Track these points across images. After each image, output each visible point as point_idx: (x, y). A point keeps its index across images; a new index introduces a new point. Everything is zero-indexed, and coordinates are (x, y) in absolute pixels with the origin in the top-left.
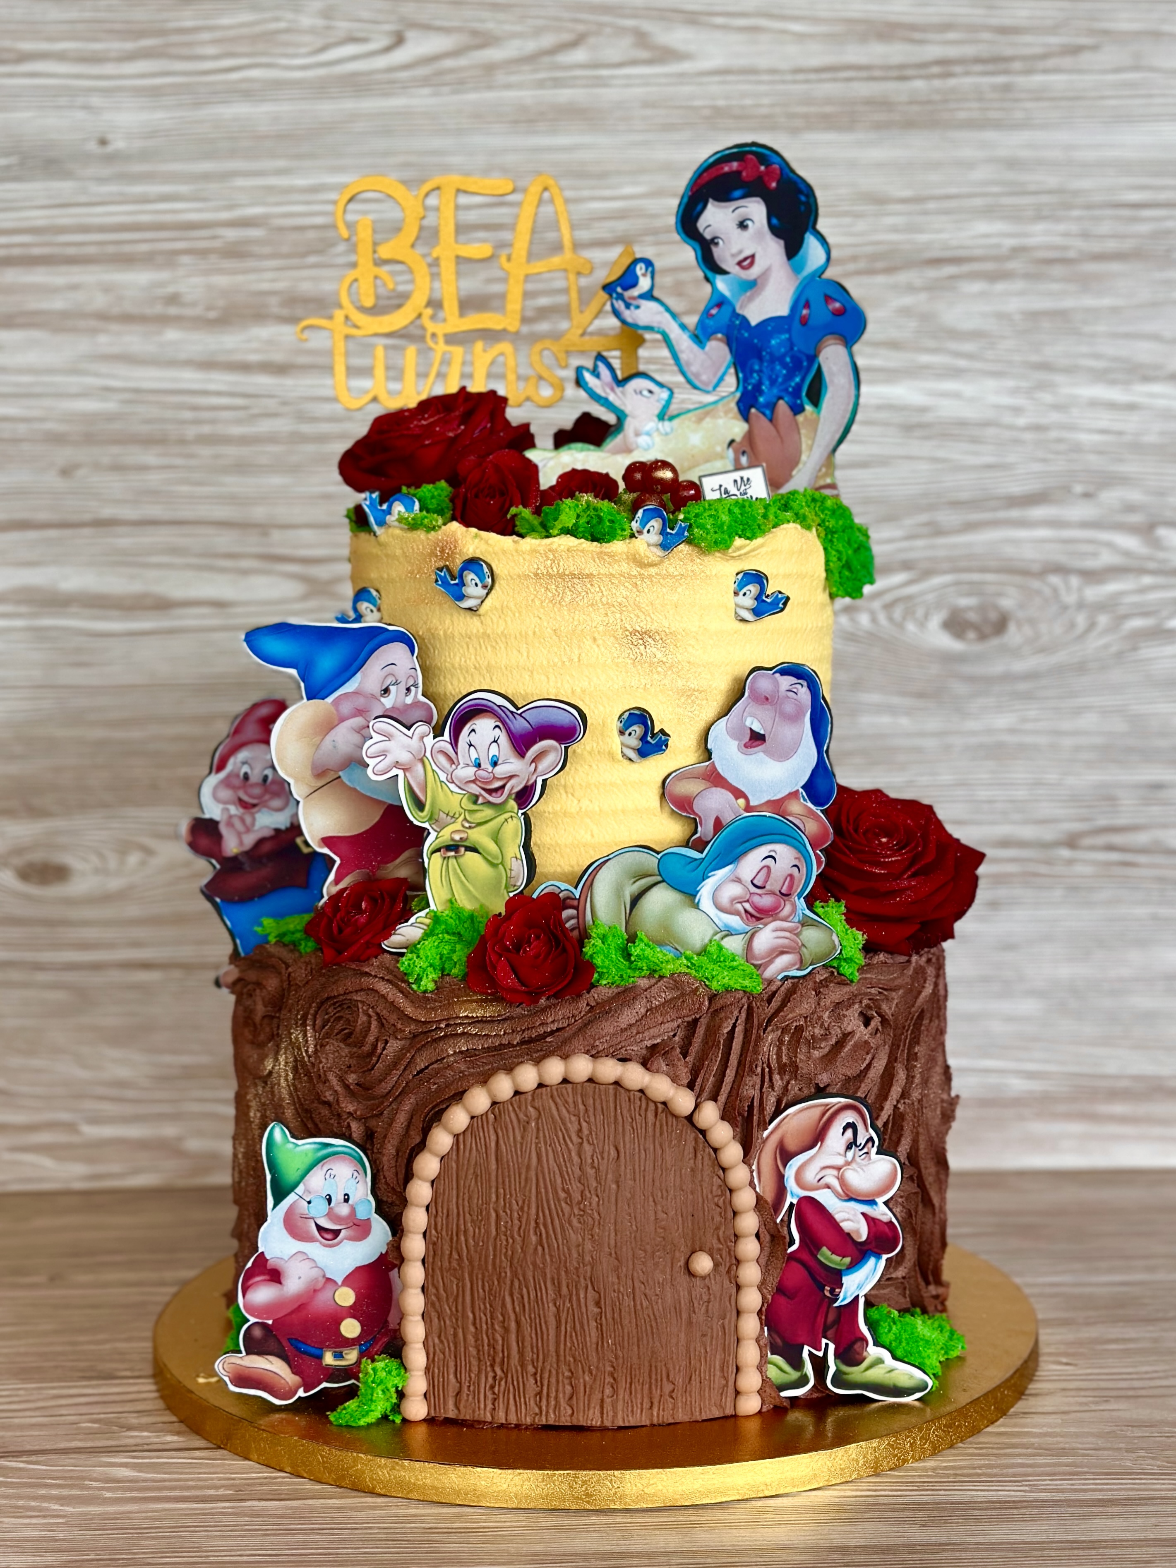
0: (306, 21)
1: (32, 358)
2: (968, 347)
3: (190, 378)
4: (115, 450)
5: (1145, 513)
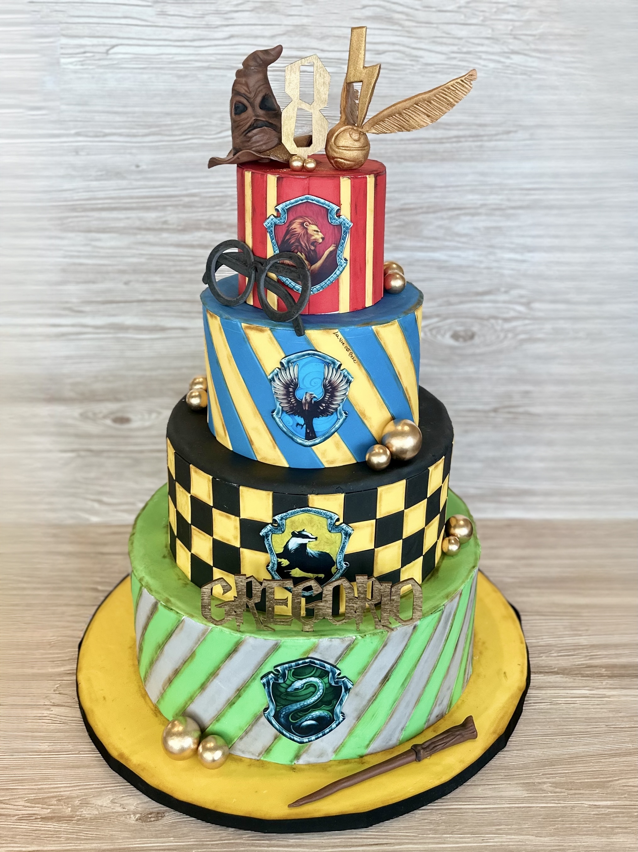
0: (214, 122)
1: (113, 243)
2: (464, 240)
3: (172, 250)
4: (144, 276)
5: (527, 298)
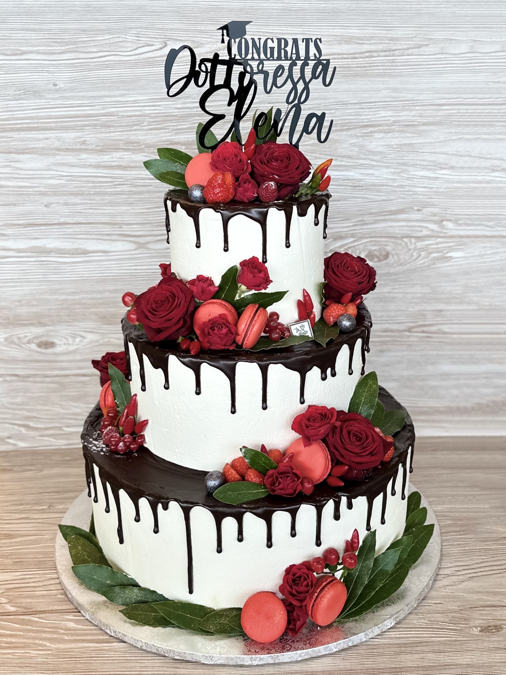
4: (65, 197)
5: (439, 216)
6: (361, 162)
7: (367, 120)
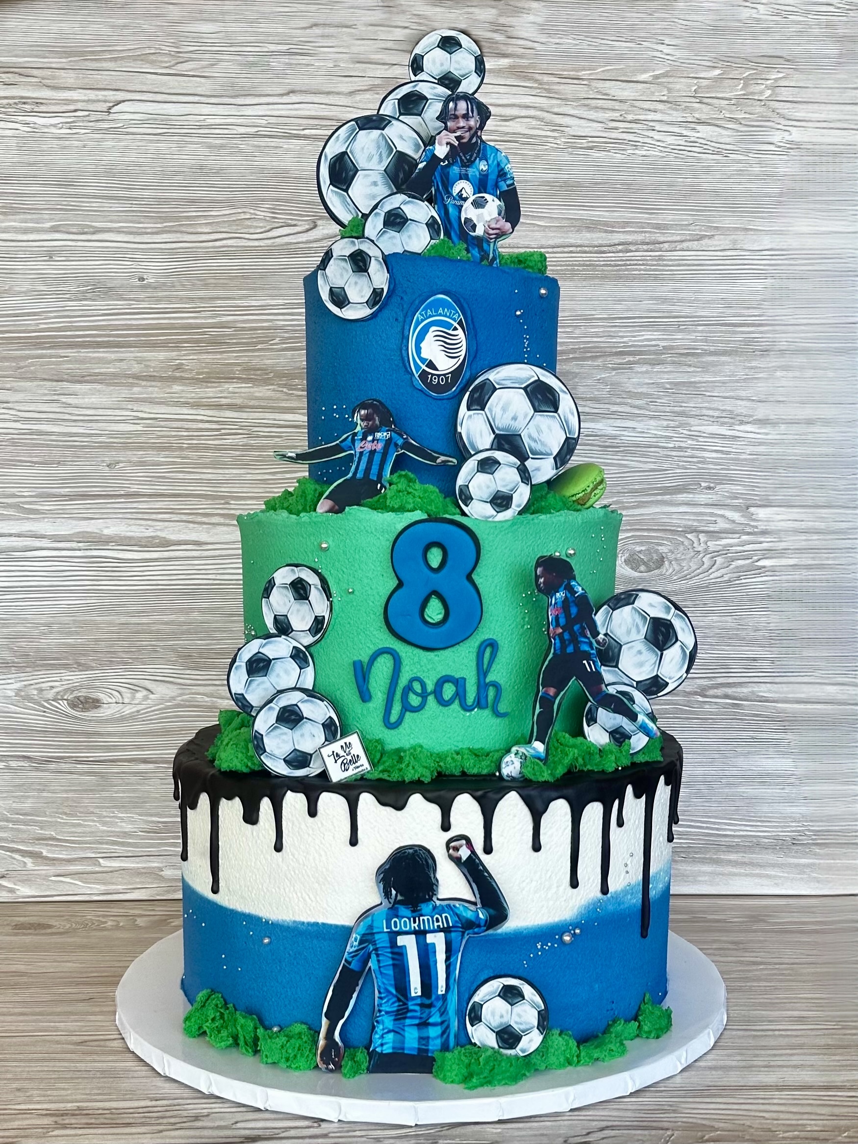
5: (743, 499)
6: (615, 408)
7: (622, 345)
